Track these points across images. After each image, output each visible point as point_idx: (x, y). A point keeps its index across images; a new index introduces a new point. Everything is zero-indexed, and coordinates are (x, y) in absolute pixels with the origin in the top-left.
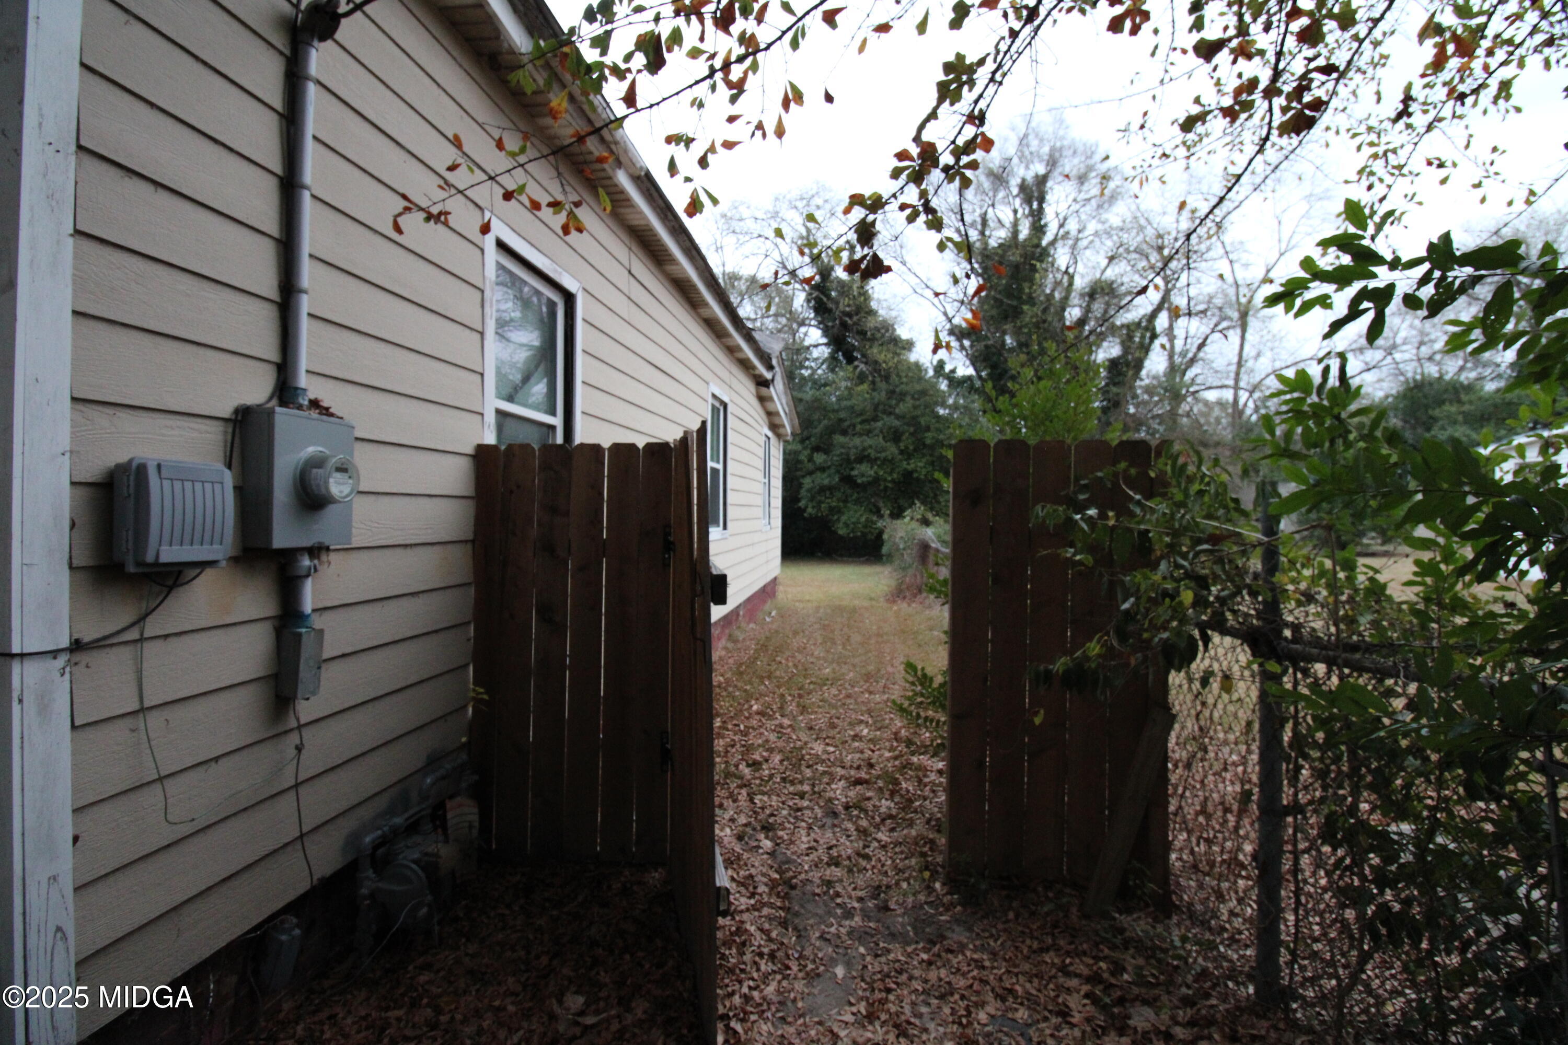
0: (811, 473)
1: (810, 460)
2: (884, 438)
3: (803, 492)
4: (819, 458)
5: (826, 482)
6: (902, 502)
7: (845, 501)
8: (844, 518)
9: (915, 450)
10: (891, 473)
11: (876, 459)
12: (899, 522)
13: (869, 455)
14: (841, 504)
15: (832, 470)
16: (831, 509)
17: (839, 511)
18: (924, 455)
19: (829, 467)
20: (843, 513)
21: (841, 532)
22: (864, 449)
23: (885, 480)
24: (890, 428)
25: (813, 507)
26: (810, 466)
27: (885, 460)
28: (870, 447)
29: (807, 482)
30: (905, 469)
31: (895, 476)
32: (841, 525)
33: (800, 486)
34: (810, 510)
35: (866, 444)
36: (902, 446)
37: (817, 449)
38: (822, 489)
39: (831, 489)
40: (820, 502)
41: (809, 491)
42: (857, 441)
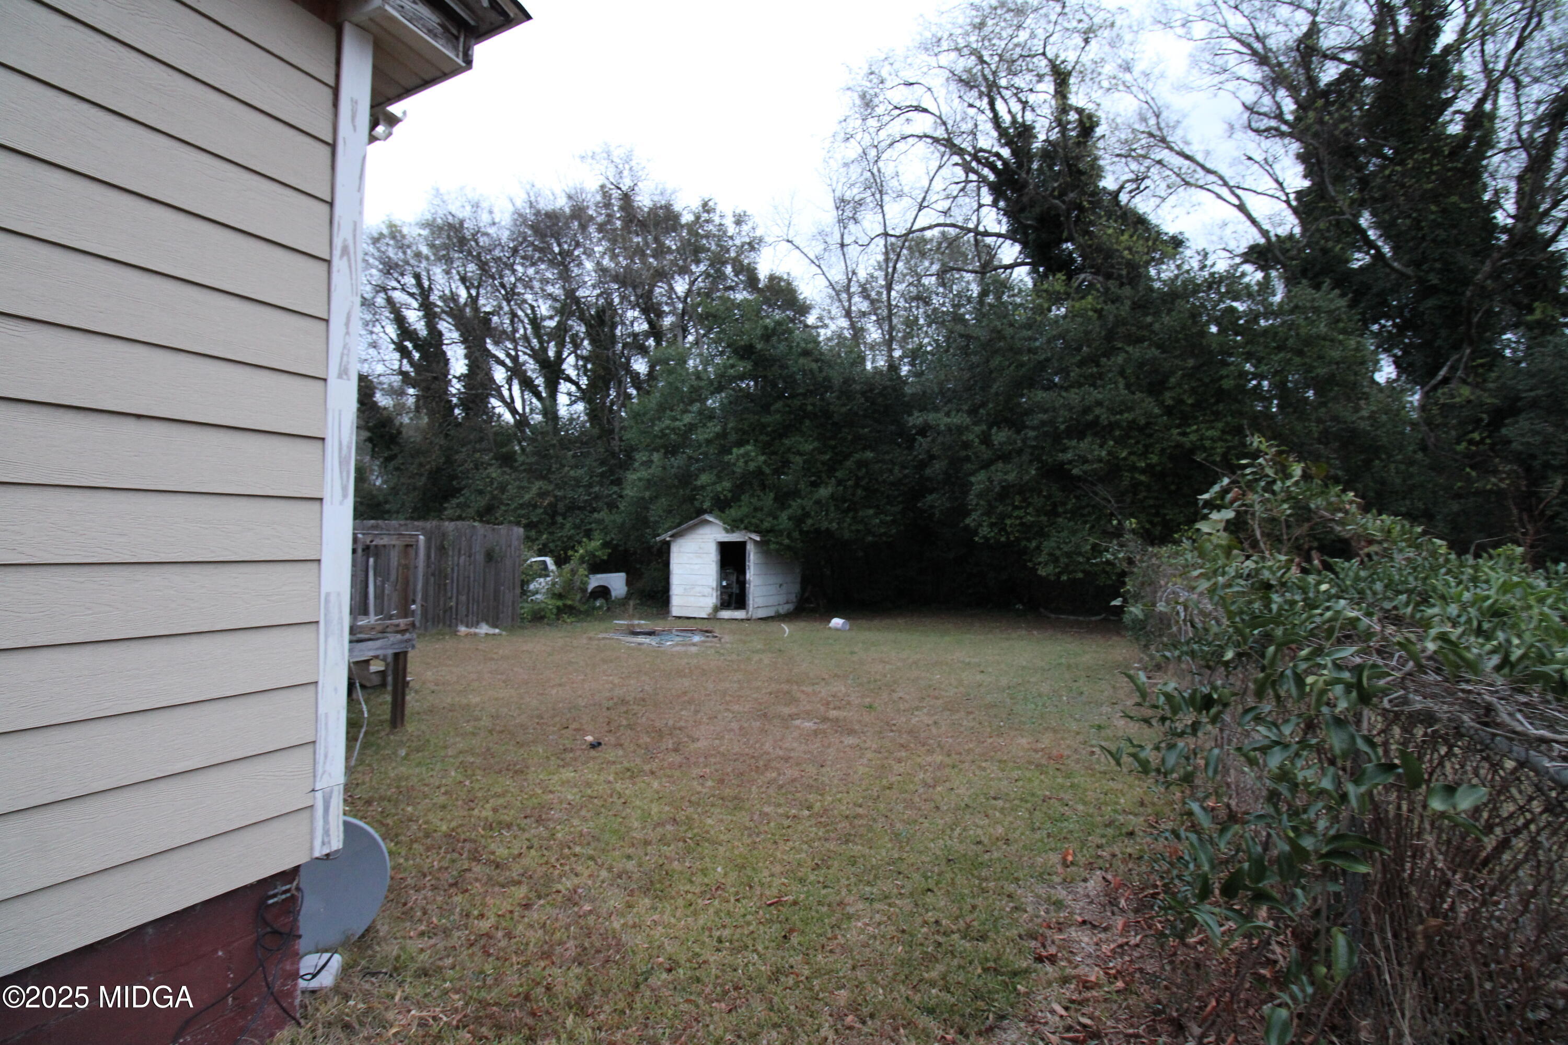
0: (986, 465)
1: (986, 440)
2: (1128, 386)
3: (972, 498)
4: (1000, 436)
5: (1011, 477)
6: (1170, 513)
7: (1053, 513)
8: (1049, 545)
9: (1197, 405)
10: (1144, 455)
11: (1112, 426)
12: (1164, 550)
13: (1096, 421)
14: (1044, 518)
15: (1026, 457)
16: (1025, 527)
17: (1042, 534)
18: (1217, 415)
19: (1020, 452)
20: (1047, 536)
21: (1042, 572)
22: (1087, 410)
23: (1133, 468)
24: (1141, 365)
25: (992, 525)
26: (986, 454)
27: (1132, 424)
28: (1099, 403)
29: (979, 480)
30: (1179, 445)
31: (1154, 459)
32: (1043, 558)
33: (966, 487)
34: (985, 530)
35: (1089, 401)
36: (1168, 398)
37: (998, 421)
38: (1005, 493)
39: (1022, 489)
40: (1003, 517)
41: (980, 495)
42: (1074, 396)
